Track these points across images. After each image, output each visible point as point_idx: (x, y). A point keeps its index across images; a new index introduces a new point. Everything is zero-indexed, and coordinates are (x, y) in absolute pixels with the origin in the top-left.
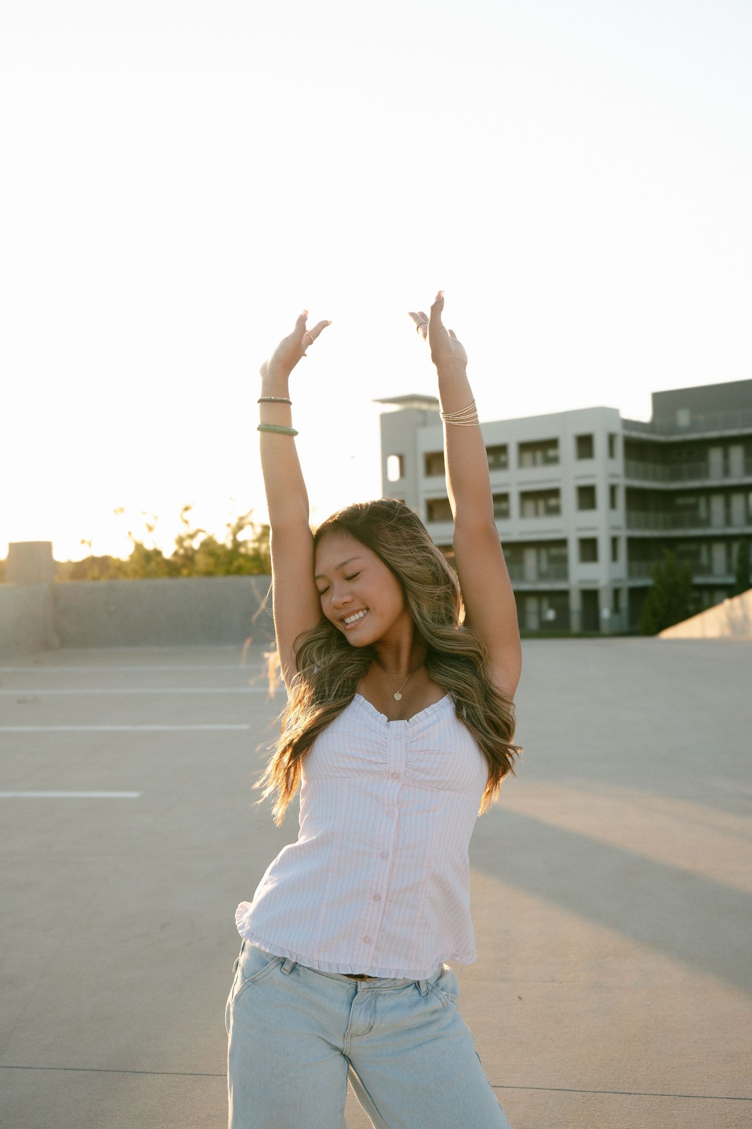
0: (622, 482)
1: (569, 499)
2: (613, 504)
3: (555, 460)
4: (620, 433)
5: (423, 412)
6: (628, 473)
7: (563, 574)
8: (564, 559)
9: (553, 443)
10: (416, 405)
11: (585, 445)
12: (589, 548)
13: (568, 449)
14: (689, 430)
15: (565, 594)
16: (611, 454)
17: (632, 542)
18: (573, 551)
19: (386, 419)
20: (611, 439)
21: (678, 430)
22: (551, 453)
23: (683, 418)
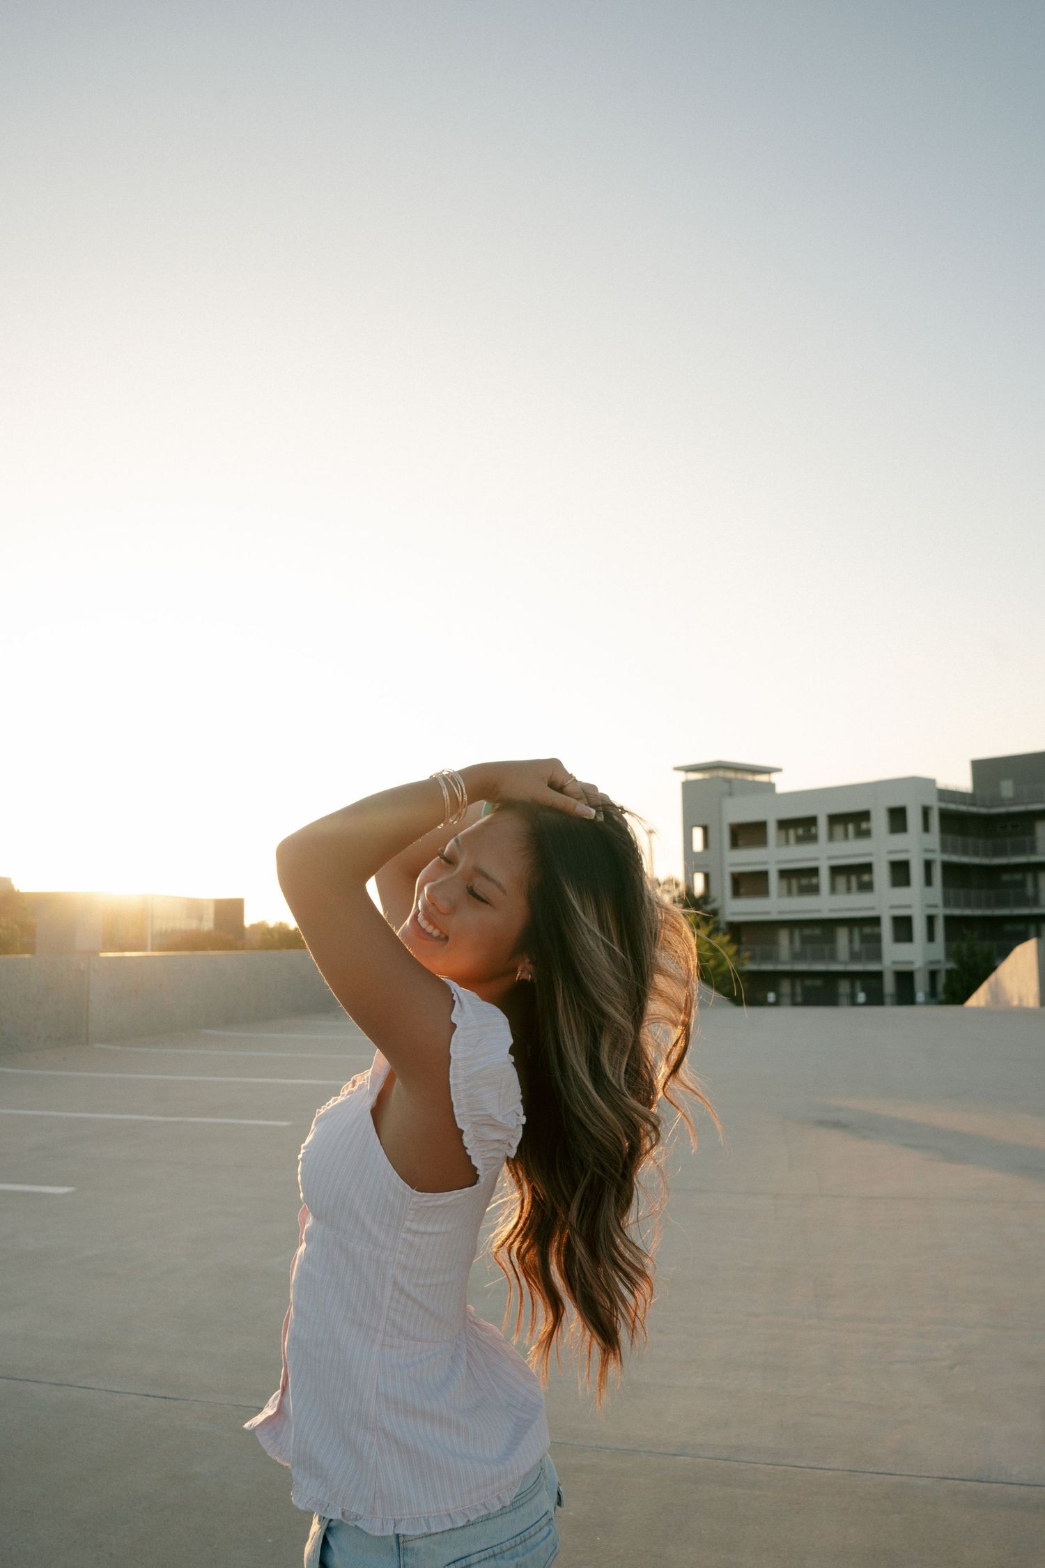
0: (938, 857)
1: (882, 875)
2: (928, 881)
3: (866, 834)
4: (936, 805)
5: (729, 781)
6: (944, 848)
7: (877, 955)
8: (878, 938)
9: (865, 816)
10: (721, 773)
11: (898, 818)
12: (903, 927)
13: (879, 822)
14: (1013, 801)
15: (878, 975)
16: (926, 828)
17: (949, 920)
18: (887, 929)
19: (686, 786)
20: (926, 812)
21: (1002, 802)
22: (864, 826)
23: (1007, 788)
